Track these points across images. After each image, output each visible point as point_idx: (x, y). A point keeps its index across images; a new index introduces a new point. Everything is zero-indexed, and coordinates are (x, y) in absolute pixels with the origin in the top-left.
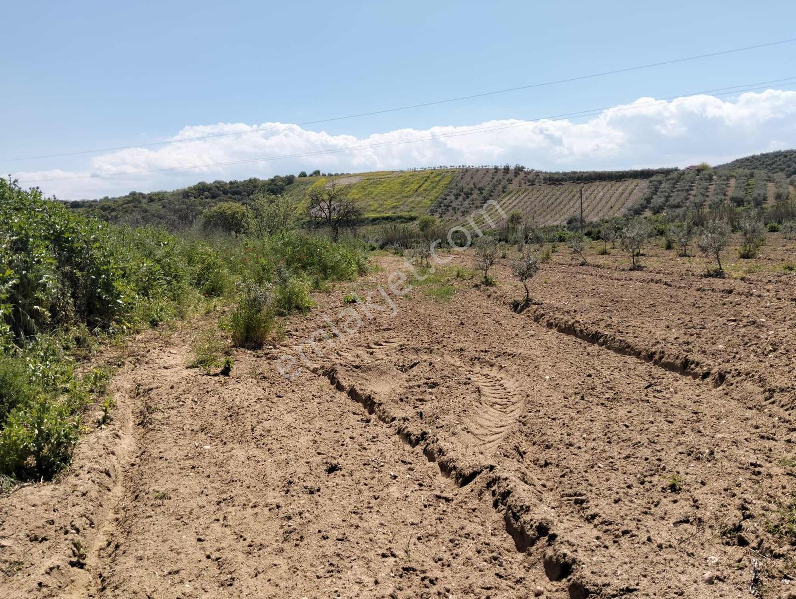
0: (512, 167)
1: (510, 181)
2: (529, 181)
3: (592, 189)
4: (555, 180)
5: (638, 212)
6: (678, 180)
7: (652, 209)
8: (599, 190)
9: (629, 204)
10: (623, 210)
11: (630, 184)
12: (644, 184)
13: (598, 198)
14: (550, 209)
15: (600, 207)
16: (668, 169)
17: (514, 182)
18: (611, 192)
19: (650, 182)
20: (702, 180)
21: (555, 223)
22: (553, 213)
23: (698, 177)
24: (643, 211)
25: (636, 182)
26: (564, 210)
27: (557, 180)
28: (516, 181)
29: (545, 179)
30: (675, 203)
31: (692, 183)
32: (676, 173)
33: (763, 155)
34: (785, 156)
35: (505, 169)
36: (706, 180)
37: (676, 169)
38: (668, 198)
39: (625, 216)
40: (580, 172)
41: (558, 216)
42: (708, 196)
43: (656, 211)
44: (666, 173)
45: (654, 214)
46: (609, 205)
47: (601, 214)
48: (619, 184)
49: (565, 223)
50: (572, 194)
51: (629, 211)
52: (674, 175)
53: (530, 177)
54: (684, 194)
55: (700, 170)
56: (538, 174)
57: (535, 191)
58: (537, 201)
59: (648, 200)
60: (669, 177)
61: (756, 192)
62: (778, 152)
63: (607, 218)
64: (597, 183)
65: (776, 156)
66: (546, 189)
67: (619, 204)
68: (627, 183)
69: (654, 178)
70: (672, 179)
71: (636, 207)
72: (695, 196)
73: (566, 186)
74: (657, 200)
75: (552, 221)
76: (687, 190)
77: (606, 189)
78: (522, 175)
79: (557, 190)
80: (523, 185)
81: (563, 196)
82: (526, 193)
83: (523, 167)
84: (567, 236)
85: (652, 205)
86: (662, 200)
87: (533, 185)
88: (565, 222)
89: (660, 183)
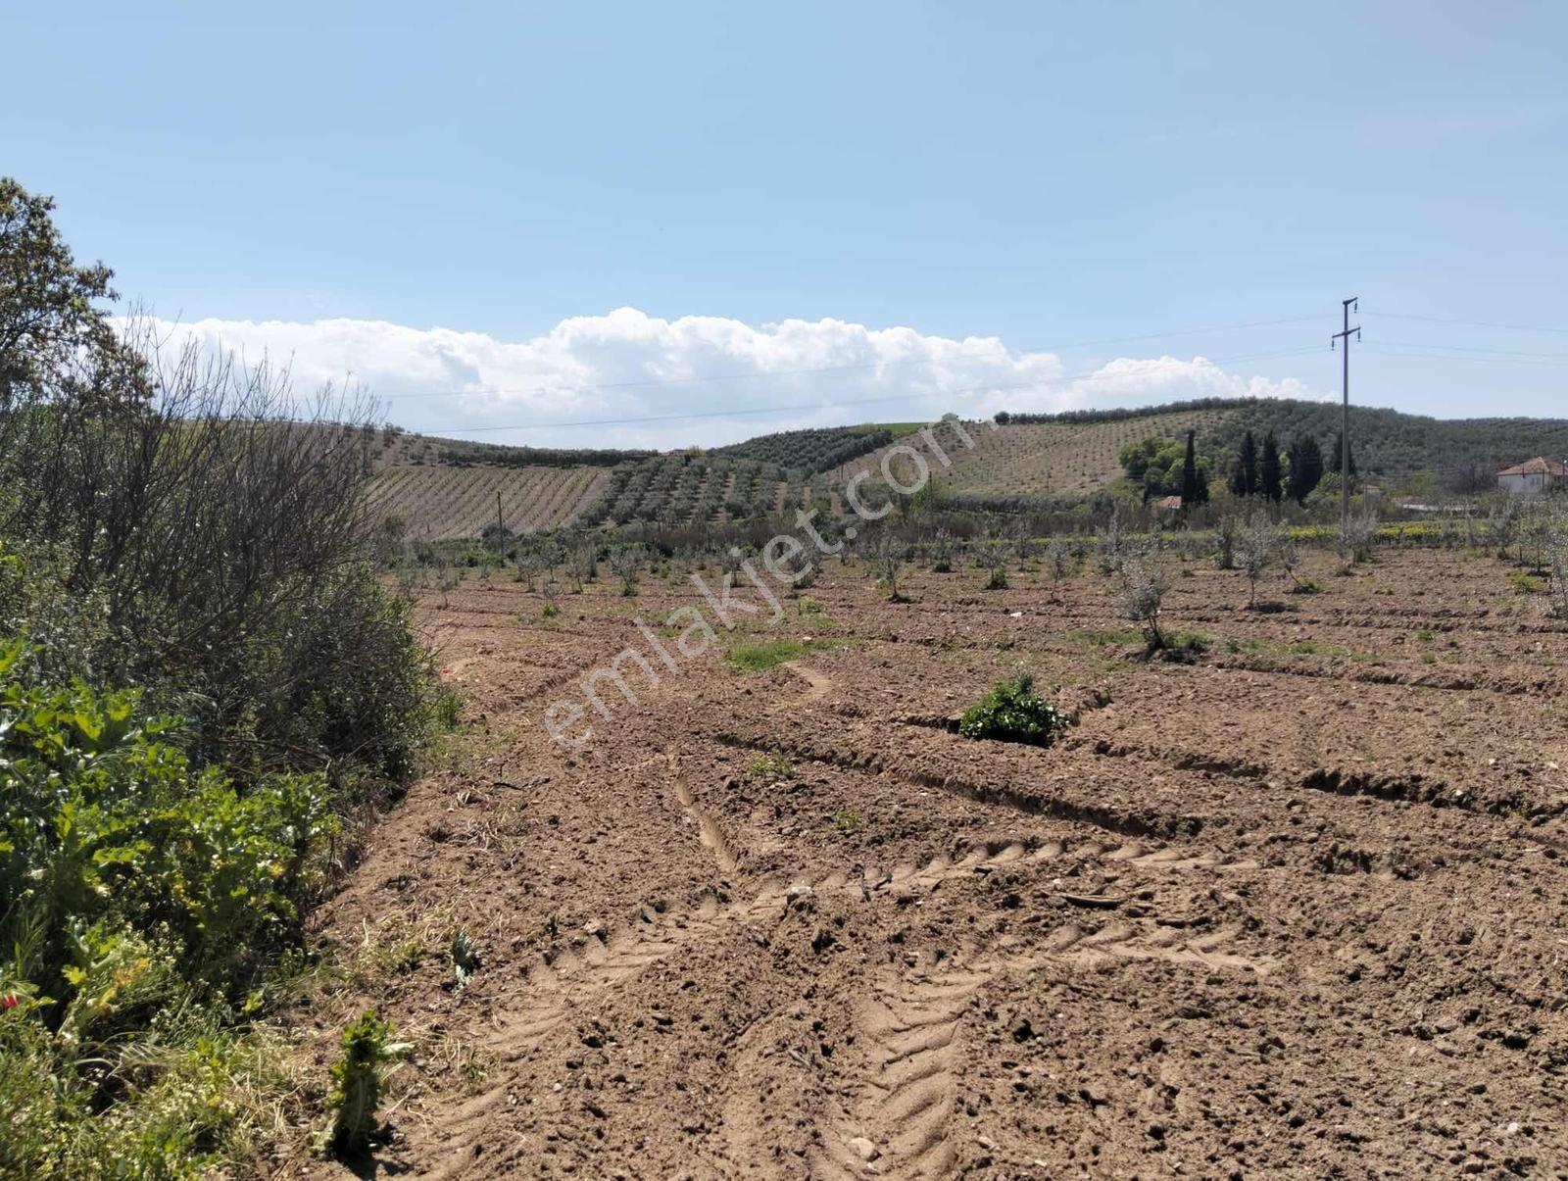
0: (380, 427)
1: (377, 455)
2: (412, 457)
3: (523, 479)
4: (461, 457)
5: (594, 522)
6: (656, 471)
7: (616, 518)
8: (537, 479)
9: (582, 508)
10: (572, 516)
11: (585, 473)
12: (605, 474)
13: (533, 495)
14: (454, 508)
15: (536, 510)
16: (643, 452)
17: (384, 456)
18: (554, 484)
19: (615, 473)
20: (688, 473)
21: (463, 535)
22: (459, 516)
23: (685, 469)
24: (604, 519)
25: (593, 470)
26: (477, 513)
27: (464, 459)
28: (388, 454)
29: (442, 455)
30: (649, 509)
31: (675, 478)
32: (653, 460)
33: (789, 434)
34: (819, 439)
35: (365, 430)
36: (696, 474)
37: (655, 454)
38: (639, 501)
39: (574, 526)
40: (503, 447)
41: (466, 522)
42: (697, 500)
43: (622, 521)
44: (638, 458)
45: (619, 525)
46: (551, 507)
47: (538, 522)
48: (566, 473)
49: (479, 535)
50: (490, 486)
51: (582, 518)
52: (650, 464)
53: (415, 449)
54: (662, 495)
55: (689, 457)
56: (428, 443)
57: (425, 476)
58: (429, 495)
59: (611, 503)
60: (645, 466)
61: (760, 497)
62: (809, 431)
63: (548, 529)
64: (531, 468)
65: (806, 438)
66: (445, 474)
67: (567, 506)
68: (579, 473)
69: (620, 467)
70: (648, 470)
71: (592, 513)
72: (678, 499)
73: (479, 469)
74: (625, 503)
75: (456, 532)
76: (668, 490)
77: (546, 481)
78: (398, 445)
79: (466, 476)
80: (402, 463)
81: (474, 488)
82: (407, 479)
83: (400, 429)
84: (480, 559)
85: (615, 511)
86: (630, 503)
87: (419, 463)
88: (480, 533)
89: (629, 475)
